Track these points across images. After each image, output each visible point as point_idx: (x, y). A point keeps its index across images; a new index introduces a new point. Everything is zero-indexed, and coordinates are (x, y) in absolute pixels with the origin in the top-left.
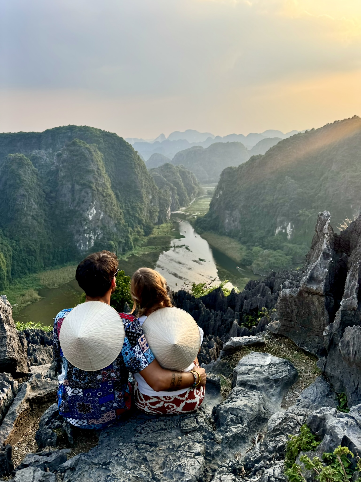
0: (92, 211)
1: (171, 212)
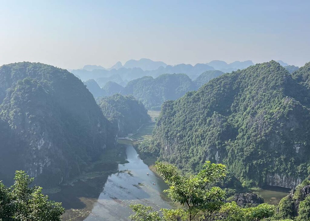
0: (40, 142)
1: (119, 138)
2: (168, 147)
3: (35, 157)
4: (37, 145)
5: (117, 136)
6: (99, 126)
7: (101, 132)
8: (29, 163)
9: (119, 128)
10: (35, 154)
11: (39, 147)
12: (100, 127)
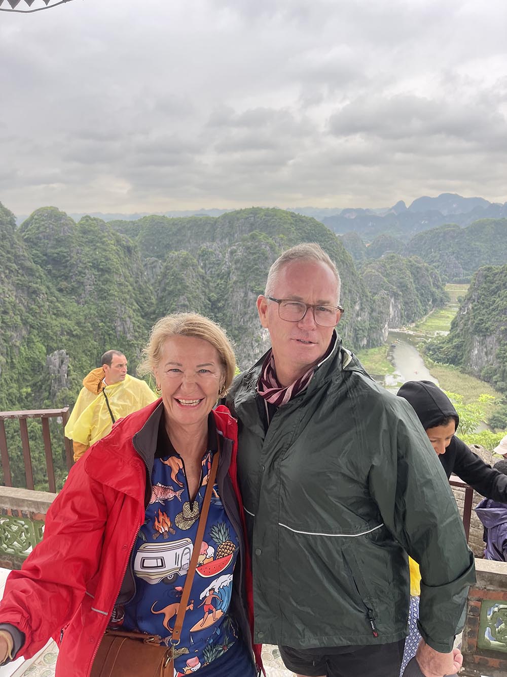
1: (389, 330)
2: (478, 350)
3: (257, 351)
4: (262, 334)
5: (386, 326)
6: (357, 308)
7: (359, 319)
8: (249, 360)
9: (391, 313)
10: (257, 346)
11: (263, 335)
12: (359, 310)
